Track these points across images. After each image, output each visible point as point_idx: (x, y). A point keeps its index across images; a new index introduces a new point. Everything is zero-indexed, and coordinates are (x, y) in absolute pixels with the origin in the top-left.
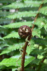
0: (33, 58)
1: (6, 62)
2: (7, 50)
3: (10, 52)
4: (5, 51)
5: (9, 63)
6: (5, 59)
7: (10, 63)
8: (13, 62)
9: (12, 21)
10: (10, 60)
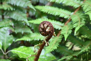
0: (53, 58)
1: (22, 51)
2: (29, 37)
3: (31, 40)
4: (27, 37)
5: (24, 53)
6: (23, 47)
7: (26, 53)
8: (30, 54)
9: (49, 4)
10: (28, 50)
